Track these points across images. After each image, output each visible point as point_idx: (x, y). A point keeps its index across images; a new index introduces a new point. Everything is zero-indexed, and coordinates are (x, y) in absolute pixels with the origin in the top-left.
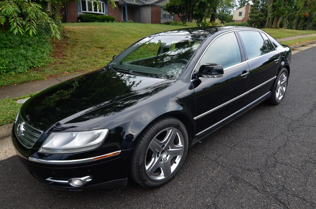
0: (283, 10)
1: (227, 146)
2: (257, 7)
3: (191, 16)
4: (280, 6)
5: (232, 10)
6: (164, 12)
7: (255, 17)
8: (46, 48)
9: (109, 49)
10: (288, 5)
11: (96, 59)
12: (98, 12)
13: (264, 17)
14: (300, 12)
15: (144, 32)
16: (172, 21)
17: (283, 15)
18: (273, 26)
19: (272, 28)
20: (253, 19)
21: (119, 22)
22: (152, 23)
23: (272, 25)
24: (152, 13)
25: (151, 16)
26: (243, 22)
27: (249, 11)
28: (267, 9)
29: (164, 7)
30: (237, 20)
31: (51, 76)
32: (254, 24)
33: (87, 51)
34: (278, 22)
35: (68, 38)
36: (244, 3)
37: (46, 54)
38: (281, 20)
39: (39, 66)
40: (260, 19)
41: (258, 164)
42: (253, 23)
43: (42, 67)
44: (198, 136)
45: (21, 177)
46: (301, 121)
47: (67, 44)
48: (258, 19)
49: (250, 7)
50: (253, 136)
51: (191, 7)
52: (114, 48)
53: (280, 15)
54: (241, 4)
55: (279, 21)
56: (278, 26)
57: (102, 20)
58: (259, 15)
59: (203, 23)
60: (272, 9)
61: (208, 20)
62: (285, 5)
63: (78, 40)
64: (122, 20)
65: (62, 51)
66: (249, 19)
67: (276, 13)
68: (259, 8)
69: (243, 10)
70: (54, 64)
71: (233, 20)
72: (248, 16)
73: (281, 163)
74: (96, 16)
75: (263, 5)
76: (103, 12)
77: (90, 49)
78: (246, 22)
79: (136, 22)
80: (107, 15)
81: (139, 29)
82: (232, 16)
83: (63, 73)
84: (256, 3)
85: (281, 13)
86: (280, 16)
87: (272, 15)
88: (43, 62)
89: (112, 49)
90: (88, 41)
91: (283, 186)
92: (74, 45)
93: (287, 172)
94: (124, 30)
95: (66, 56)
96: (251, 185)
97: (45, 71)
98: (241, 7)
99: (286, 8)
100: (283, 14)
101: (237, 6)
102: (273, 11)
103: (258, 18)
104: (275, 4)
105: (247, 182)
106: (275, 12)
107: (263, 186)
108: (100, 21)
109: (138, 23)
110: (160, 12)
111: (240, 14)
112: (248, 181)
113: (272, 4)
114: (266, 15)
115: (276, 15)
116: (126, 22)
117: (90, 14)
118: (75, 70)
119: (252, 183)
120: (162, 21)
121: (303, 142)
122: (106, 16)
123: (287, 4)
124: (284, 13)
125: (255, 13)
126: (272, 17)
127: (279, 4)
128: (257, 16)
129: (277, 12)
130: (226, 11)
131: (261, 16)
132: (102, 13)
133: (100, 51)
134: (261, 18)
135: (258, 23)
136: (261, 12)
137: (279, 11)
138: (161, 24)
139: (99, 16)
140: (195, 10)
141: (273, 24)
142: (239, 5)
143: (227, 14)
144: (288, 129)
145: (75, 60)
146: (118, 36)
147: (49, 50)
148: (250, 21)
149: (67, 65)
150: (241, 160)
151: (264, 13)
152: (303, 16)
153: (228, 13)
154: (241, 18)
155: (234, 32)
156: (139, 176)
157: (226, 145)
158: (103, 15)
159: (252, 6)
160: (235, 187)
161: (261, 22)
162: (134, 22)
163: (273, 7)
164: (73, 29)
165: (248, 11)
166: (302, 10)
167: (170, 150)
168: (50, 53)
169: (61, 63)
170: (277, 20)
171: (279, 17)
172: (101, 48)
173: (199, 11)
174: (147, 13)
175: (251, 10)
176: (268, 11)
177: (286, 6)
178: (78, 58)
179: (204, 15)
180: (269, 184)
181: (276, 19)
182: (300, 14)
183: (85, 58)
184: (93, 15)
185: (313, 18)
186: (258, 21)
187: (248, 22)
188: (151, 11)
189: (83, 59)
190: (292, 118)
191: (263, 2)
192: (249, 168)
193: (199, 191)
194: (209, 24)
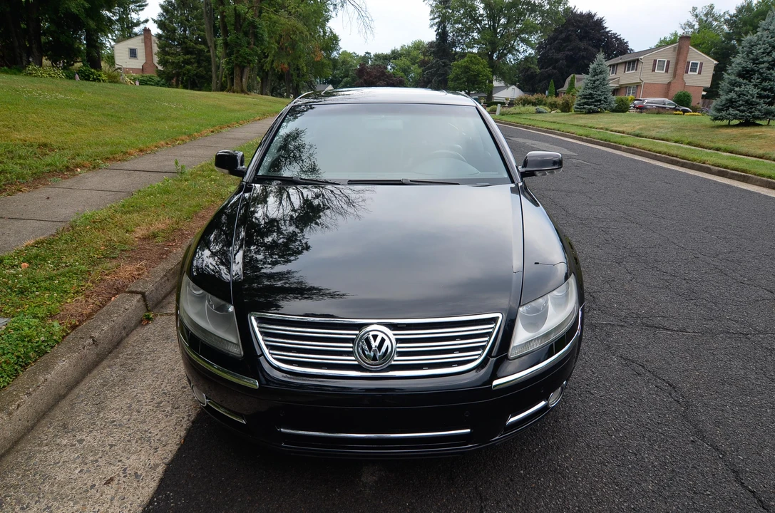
0: (248, 55)
4: (241, 46)
7: (173, 63)
10: (254, 44)
13: (196, 65)
14: (273, 61)
17: (249, 64)
18: (235, 87)
19: (234, 92)
20: (169, 68)
23: (233, 85)
26: (145, 75)
27: (155, 49)
30: (128, 67)
32: (175, 79)
34: (244, 80)
38: (248, 76)
40: (189, 71)
42: (172, 78)
48: (183, 70)
49: (154, 38)
53: (245, 64)
55: (245, 77)
56: (245, 88)
58: (182, 59)
62: (249, 44)
66: (160, 68)
67: (236, 60)
69: (137, 43)
71: (117, 66)
72: (156, 59)
82: (111, 57)
84: (168, 31)
85: (245, 61)
86: (244, 67)
87: (228, 63)
99: (252, 49)
100: (249, 62)
102: (228, 55)
104: (228, 39)
106: (233, 57)
111: (133, 53)
115: (237, 64)
123: (252, 43)
124: (251, 61)
125: (171, 53)
126: (229, 66)
127: (238, 41)
128: (179, 62)
129: (237, 57)
131: (187, 62)
134: (189, 67)
135: (183, 79)
136: (186, 54)
137: (240, 55)
141: (235, 84)
148: (164, 72)
151: (195, 56)
152: (280, 70)
154: (138, 63)
159: (159, 36)
161: (190, 77)
163: (226, 46)
165: (152, 48)
166: (274, 56)
170: (240, 75)
171: (243, 70)
175: (159, 48)
177: (252, 46)
181: (237, 71)
182: (274, 65)
185: (292, 75)
186: (184, 74)
187: (158, 76)
191: (185, 31)
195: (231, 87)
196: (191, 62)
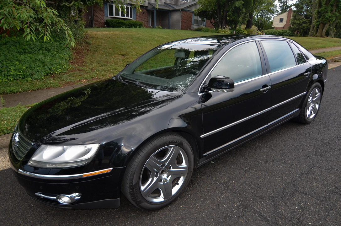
0: (330, 17)
1: (242, 169)
2: (301, 13)
3: (224, 23)
4: (327, 12)
5: (272, 16)
6: (196, 18)
7: (297, 23)
8: (65, 54)
9: (132, 56)
10: (336, 11)
11: (117, 67)
12: (125, 17)
13: (309, 24)
15: (170, 38)
16: (204, 27)
17: (330, 22)
18: (318, 34)
19: (316, 37)
20: (295, 26)
21: (147, 27)
22: (182, 29)
23: (317, 33)
24: (182, 18)
25: (181, 22)
26: (284, 30)
27: (292, 17)
28: (312, 15)
29: (195, 12)
30: (277, 26)
31: (67, 83)
32: (297, 31)
33: (108, 58)
34: (324, 30)
35: (90, 44)
36: (286, 8)
37: (65, 60)
38: (327, 28)
39: (57, 73)
40: (304, 27)
41: (274, 192)
42: (295, 31)
43: (59, 74)
44: (205, 155)
45: (18, 189)
46: (333, 143)
47: (88, 50)
48: (301, 27)
49: (292, 13)
50: (273, 159)
51: (225, 13)
52: (136, 55)
53: (326, 22)
54: (283, 9)
56: (324, 34)
57: (129, 25)
58: (302, 21)
59: (237, 30)
60: (317, 15)
61: (243, 27)
62: (332, 11)
63: (100, 47)
64: (151, 26)
65: (82, 57)
66: (291, 26)
67: (322, 20)
68: (302, 14)
69: (285, 16)
70: (72, 71)
71: (273, 26)
72: (290, 22)
73: (301, 192)
74: (123, 21)
75: (307, 11)
76: (131, 17)
77: (112, 56)
78: (287, 29)
79: (165, 28)
80: (135, 20)
81: (166, 35)
82: (272, 23)
83: (80, 81)
84: (299, 9)
85: (327, 20)
87: (317, 22)
88: (61, 69)
89: (134, 57)
90: (110, 47)
91: (299, 219)
92: (95, 51)
93: (305, 203)
94: (150, 37)
95: (86, 62)
96: (261, 215)
97: (62, 78)
98: (282, 13)
99: (333, 14)
101: (278, 11)
102: (318, 18)
103: (301, 25)
104: (320, 9)
105: (257, 212)
106: (320, 19)
107: (275, 217)
108: (127, 26)
109: (167, 28)
110: (191, 17)
111: (281, 20)
112: (258, 210)
113: (317, 10)
114: (311, 22)
115: (322, 22)
116: (154, 28)
117: (117, 19)
118: (92, 78)
119: (263, 213)
120: (193, 27)
121: (331, 168)
122: (133, 22)
123: (334, 10)
124: (331, 20)
125: (298, 19)
126: (317, 24)
127: (326, 10)
128: (300, 23)
129: (323, 19)
130: (265, 17)
131: (305, 23)
132: (129, 18)
133: (121, 58)
134: (305, 25)
135: (301, 30)
136: (306, 19)
137: (325, 18)
138: (192, 30)
139: (126, 21)
140: (229, 16)
141: (318, 33)
142: (281, 10)
143: (266, 21)
144: (316, 153)
145: (94, 68)
146: (142, 43)
147: (69, 56)
148: (292, 28)
149: (86, 72)
150: (255, 186)
151: (309, 19)
153: (267, 19)
154: (282, 25)
155: (255, 41)
156: (132, 196)
157: (241, 167)
158: (130, 20)
159: (294, 11)
160: (242, 217)
161: (304, 30)
162: (163, 28)
163: (319, 13)
164: (96, 35)
165: (290, 17)
167: (172, 170)
168: (69, 59)
169: (79, 70)
170: (322, 28)
171: (325, 25)
172: (123, 55)
173: (233, 17)
174: (177, 18)
175: (293, 17)
176: (313, 17)
177: (334, 12)
178: (98, 65)
179: (239, 21)
180: (283, 215)
181: (321, 26)
183: (105, 65)
184: (120, 20)
186: (302, 29)
187: (289, 30)
188: (182, 16)
189: (102, 66)
190: (323, 140)
191: (308, 8)
192: (262, 196)
193: (201, 218)
194: (243, 31)
195: (315, 34)
196: (307, 23)
